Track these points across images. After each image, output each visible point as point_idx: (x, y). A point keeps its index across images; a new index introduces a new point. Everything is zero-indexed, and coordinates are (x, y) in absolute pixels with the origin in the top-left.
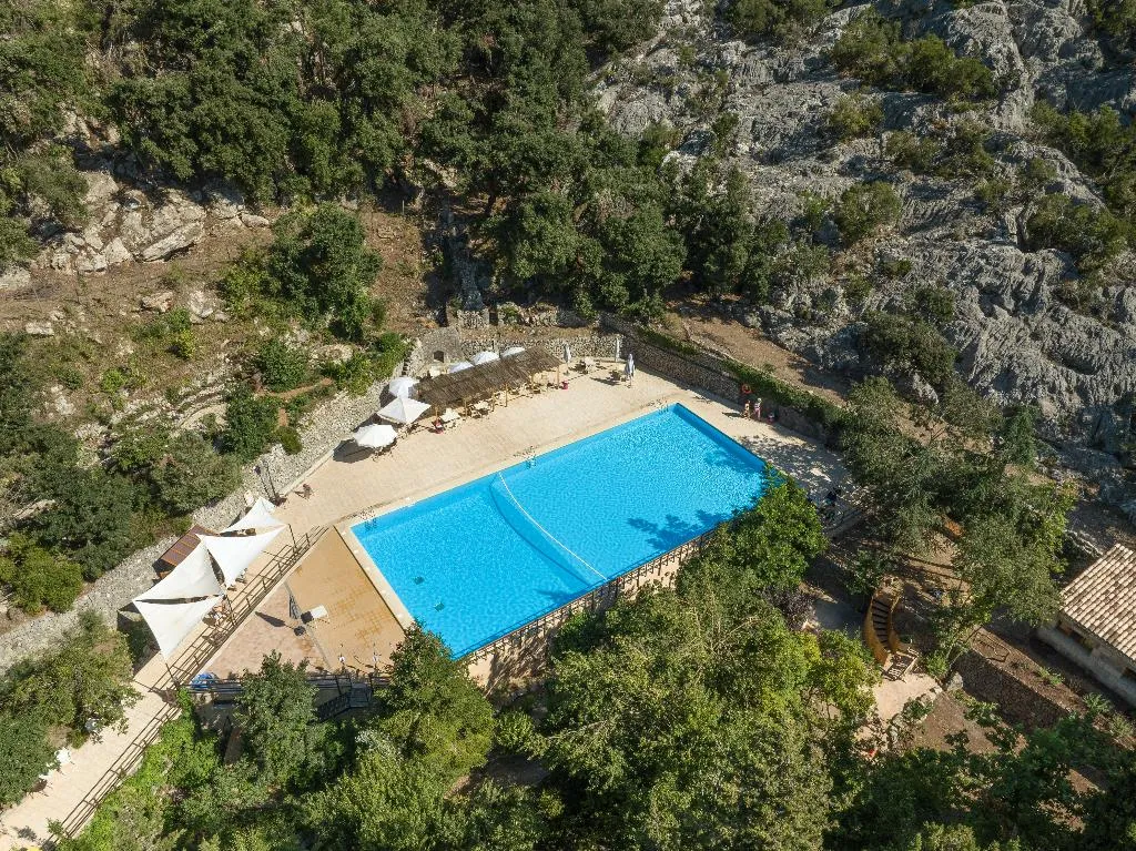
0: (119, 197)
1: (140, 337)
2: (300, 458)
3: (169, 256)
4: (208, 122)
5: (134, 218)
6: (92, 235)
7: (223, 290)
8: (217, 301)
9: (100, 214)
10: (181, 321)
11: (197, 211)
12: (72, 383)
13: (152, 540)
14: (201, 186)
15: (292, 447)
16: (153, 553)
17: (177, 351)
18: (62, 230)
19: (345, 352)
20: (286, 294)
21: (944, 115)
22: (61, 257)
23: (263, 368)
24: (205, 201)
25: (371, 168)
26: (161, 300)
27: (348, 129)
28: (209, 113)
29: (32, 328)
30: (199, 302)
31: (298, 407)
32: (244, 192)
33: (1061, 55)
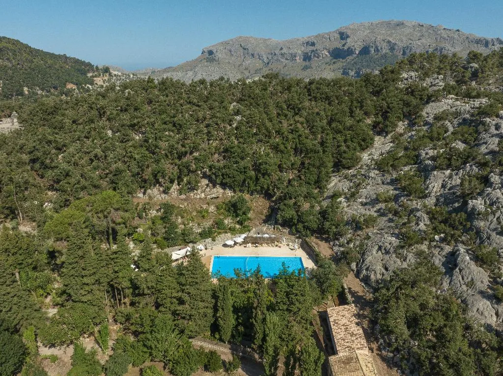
0: (207, 185)
1: (198, 212)
2: (215, 243)
3: (212, 199)
4: (225, 173)
5: (208, 189)
6: (199, 191)
7: (217, 207)
8: (215, 209)
9: (202, 187)
10: (207, 211)
11: (221, 191)
12: (182, 217)
13: (180, 245)
14: (224, 186)
15: (214, 240)
16: (179, 247)
17: (203, 217)
18: (194, 189)
19: (238, 226)
20: (229, 211)
21: (407, 200)
22: (192, 195)
23: (217, 224)
24: (224, 189)
25: (262, 188)
26: (205, 207)
27: (257, 179)
28: (226, 172)
29: (181, 206)
30: (212, 209)
31: (220, 233)
32: (231, 188)
33: (449, 190)
